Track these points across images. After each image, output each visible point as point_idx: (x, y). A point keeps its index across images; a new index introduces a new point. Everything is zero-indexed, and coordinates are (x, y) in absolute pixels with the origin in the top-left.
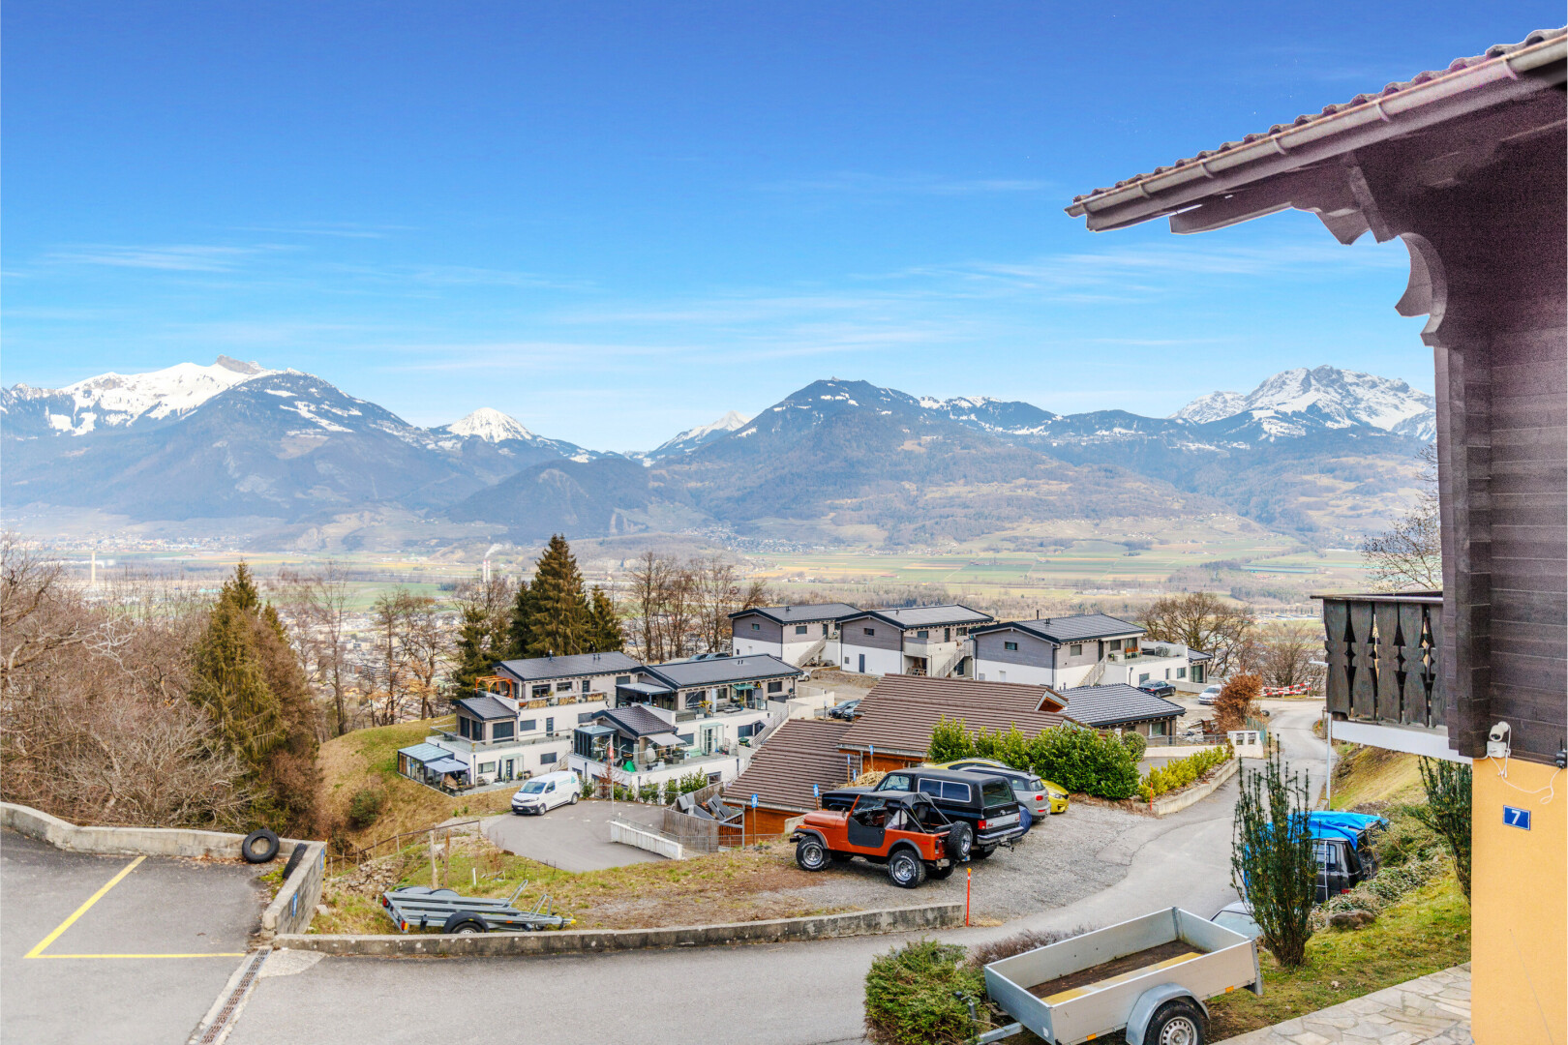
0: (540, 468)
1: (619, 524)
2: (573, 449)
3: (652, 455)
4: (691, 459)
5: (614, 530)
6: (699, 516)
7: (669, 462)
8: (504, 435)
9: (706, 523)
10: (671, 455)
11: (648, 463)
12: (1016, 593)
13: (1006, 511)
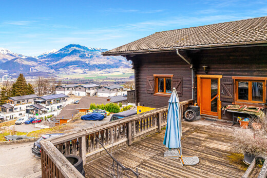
0: (15, 59)
1: (32, 70)
2: (22, 56)
3: (38, 57)
4: (46, 58)
5: (30, 71)
6: (48, 68)
7: (42, 58)
8: (7, 53)
9: (49, 69)
10: (41, 57)
11: (37, 58)
12: (105, 81)
13: (103, 67)
